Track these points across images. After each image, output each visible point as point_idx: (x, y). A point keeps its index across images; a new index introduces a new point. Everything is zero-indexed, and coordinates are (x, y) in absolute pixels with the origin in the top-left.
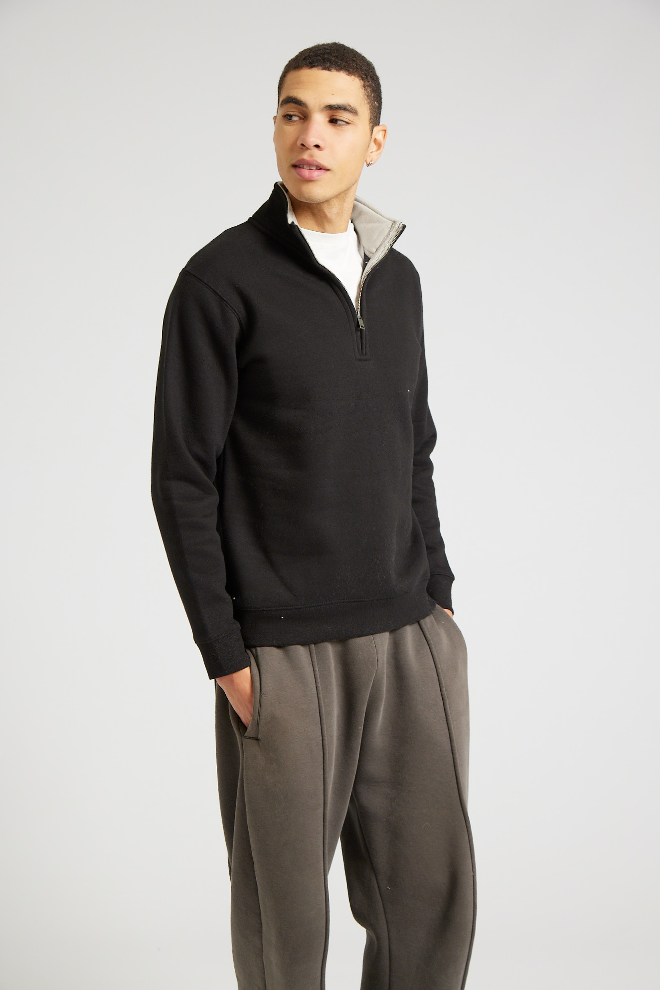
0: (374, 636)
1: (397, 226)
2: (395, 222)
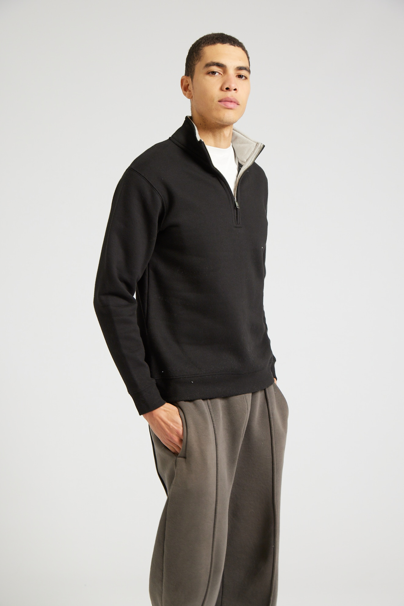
0: (245, 395)
1: (259, 146)
2: (258, 143)
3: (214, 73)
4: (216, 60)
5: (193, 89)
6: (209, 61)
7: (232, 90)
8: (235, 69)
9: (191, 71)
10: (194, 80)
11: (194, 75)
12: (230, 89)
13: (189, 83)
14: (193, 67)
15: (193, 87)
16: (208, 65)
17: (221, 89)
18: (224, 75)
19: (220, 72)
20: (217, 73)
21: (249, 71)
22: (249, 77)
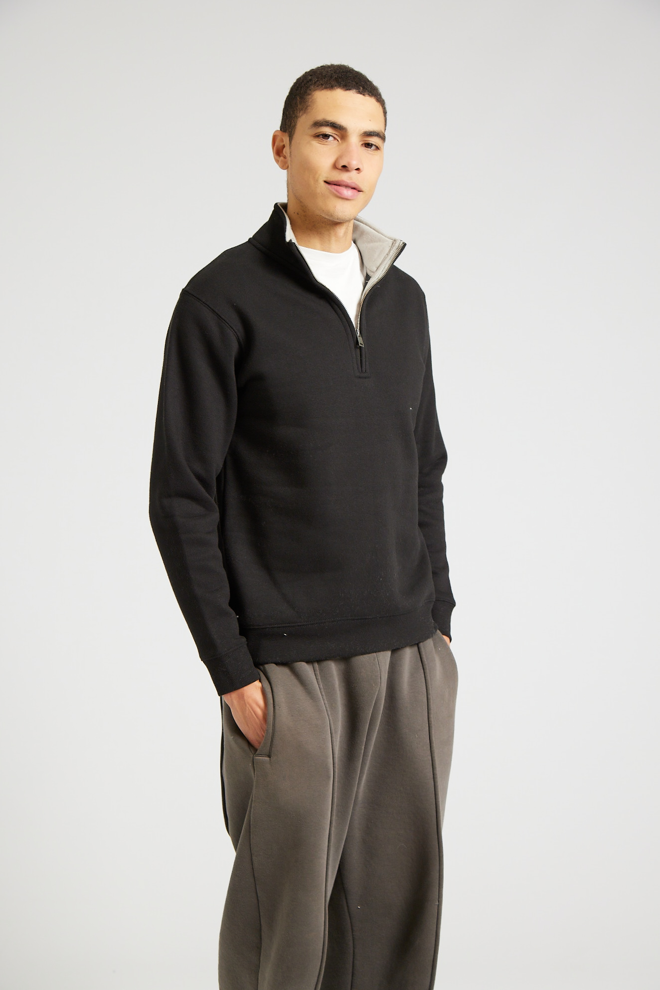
0: (378, 654)
1: (397, 245)
2: (395, 240)
3: (326, 136)
4: (331, 118)
5: (290, 156)
6: (320, 117)
7: (352, 170)
8: (360, 135)
9: (290, 125)
10: (293, 142)
11: (294, 134)
12: (350, 169)
13: (284, 143)
14: (294, 121)
15: (290, 153)
16: (318, 124)
17: (335, 166)
18: (342, 143)
19: (335, 136)
20: (331, 137)
21: (383, 138)
22: (382, 147)
